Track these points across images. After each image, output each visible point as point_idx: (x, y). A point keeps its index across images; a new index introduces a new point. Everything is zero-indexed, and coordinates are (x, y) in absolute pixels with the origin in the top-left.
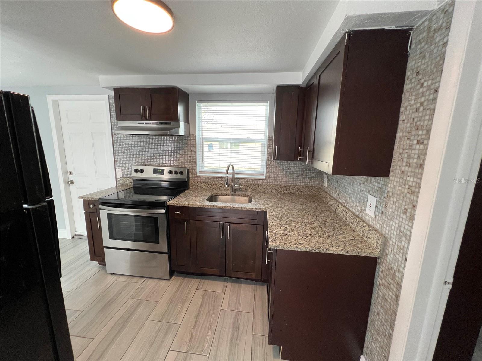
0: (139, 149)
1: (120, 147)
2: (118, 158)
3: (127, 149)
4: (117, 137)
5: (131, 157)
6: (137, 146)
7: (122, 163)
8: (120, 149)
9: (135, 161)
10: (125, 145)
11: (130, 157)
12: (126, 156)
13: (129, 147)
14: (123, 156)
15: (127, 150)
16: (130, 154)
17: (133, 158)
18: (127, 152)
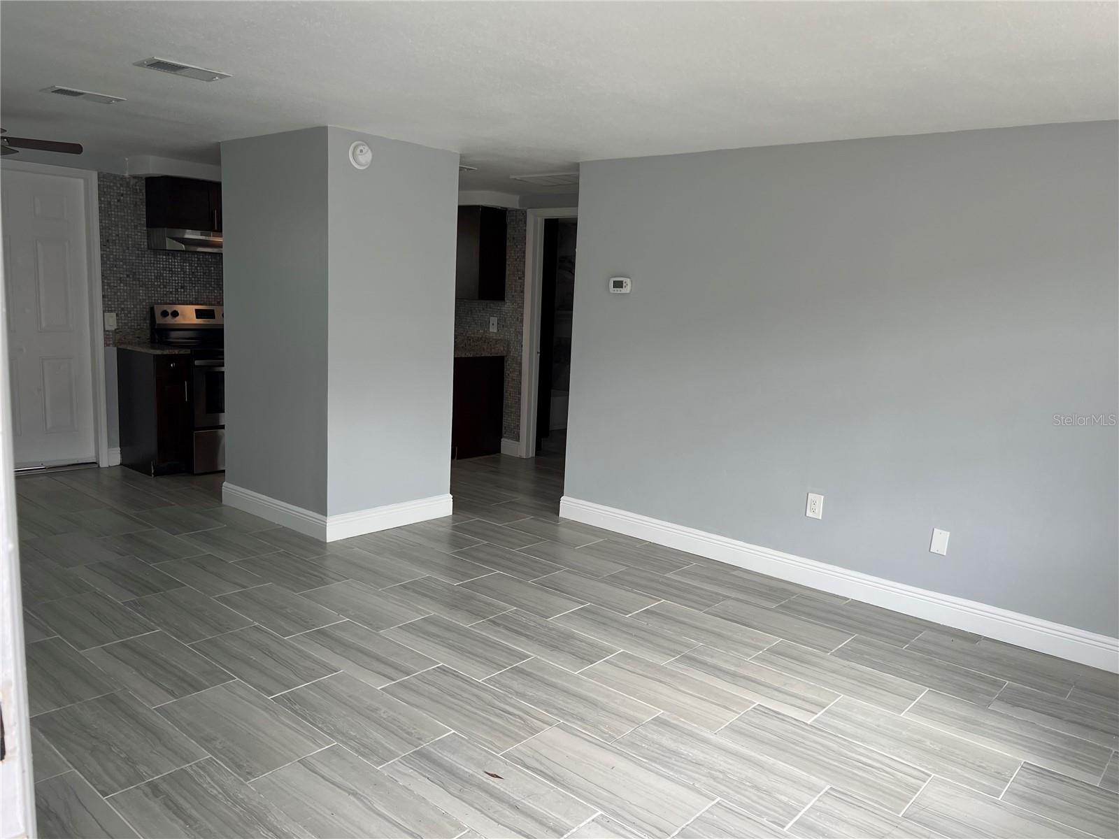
0: (153, 274)
1: (115, 269)
2: (109, 290)
3: (128, 273)
4: (108, 250)
5: (138, 288)
6: (150, 268)
7: (116, 300)
8: (114, 274)
9: (144, 297)
10: (125, 267)
11: (134, 288)
12: (125, 288)
13: (134, 271)
14: (119, 288)
15: (128, 276)
16: (134, 282)
17: (141, 291)
18: (128, 279)
